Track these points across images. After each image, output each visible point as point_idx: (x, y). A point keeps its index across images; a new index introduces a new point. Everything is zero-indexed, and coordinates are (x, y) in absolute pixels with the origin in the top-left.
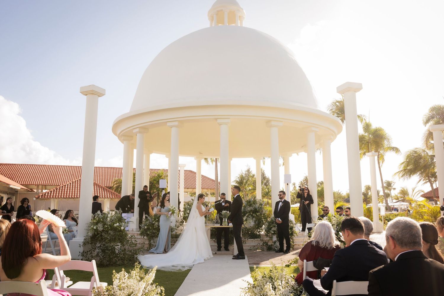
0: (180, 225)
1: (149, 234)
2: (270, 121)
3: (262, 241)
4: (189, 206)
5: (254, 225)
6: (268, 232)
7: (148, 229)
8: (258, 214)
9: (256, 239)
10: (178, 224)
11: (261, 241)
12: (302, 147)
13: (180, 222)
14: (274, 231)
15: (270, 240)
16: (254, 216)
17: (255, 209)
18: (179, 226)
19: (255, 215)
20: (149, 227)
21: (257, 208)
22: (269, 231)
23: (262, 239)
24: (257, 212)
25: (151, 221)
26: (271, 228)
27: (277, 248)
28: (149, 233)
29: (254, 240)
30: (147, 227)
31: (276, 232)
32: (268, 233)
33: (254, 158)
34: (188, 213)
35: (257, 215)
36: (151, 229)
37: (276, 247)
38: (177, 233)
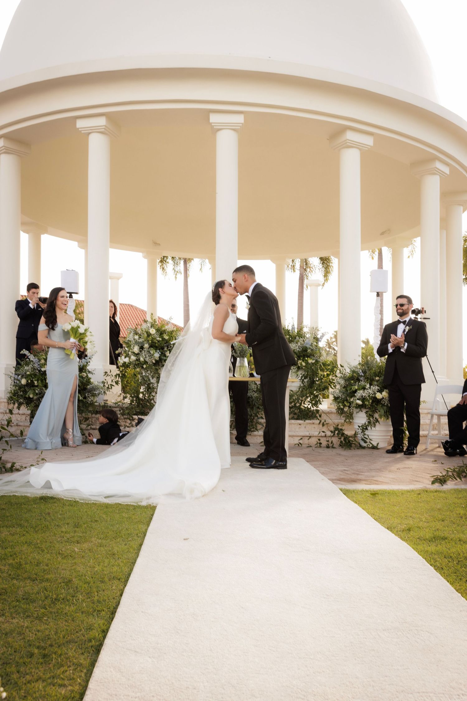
0: (114, 384)
1: (33, 398)
2: (346, 129)
3: (323, 425)
4: (137, 337)
5: (300, 387)
6: (345, 403)
7: (30, 385)
8: (310, 361)
9: (307, 421)
10: (109, 380)
11: (321, 426)
12: (382, 234)
13: (116, 376)
14: (363, 399)
15: (347, 422)
16: (301, 364)
17: (305, 350)
18: (111, 385)
19: (304, 364)
20: (32, 381)
21: (308, 346)
22: (347, 400)
23: (322, 421)
24: (308, 357)
25: (36, 365)
26: (356, 391)
27: (365, 442)
28: (31, 396)
29: (305, 423)
30: (27, 381)
31: (367, 403)
32: (345, 406)
33: (273, 260)
34: (136, 352)
35: (307, 363)
36: (37, 386)
37: (362, 439)
38: (107, 400)
